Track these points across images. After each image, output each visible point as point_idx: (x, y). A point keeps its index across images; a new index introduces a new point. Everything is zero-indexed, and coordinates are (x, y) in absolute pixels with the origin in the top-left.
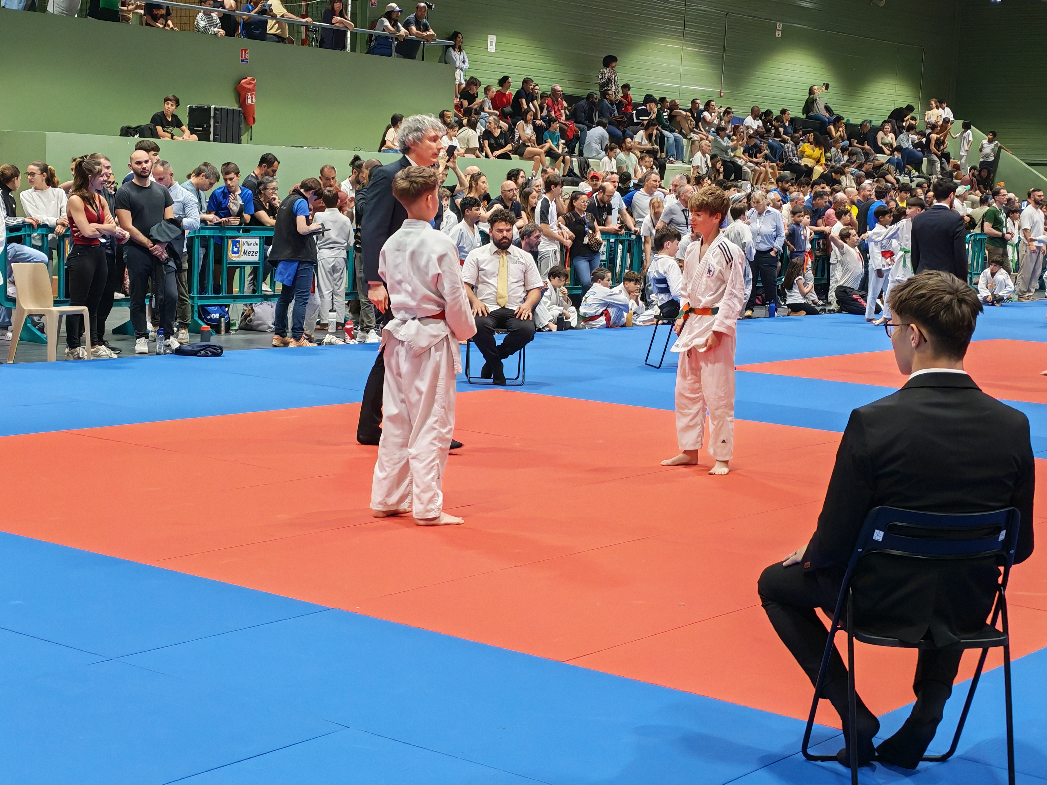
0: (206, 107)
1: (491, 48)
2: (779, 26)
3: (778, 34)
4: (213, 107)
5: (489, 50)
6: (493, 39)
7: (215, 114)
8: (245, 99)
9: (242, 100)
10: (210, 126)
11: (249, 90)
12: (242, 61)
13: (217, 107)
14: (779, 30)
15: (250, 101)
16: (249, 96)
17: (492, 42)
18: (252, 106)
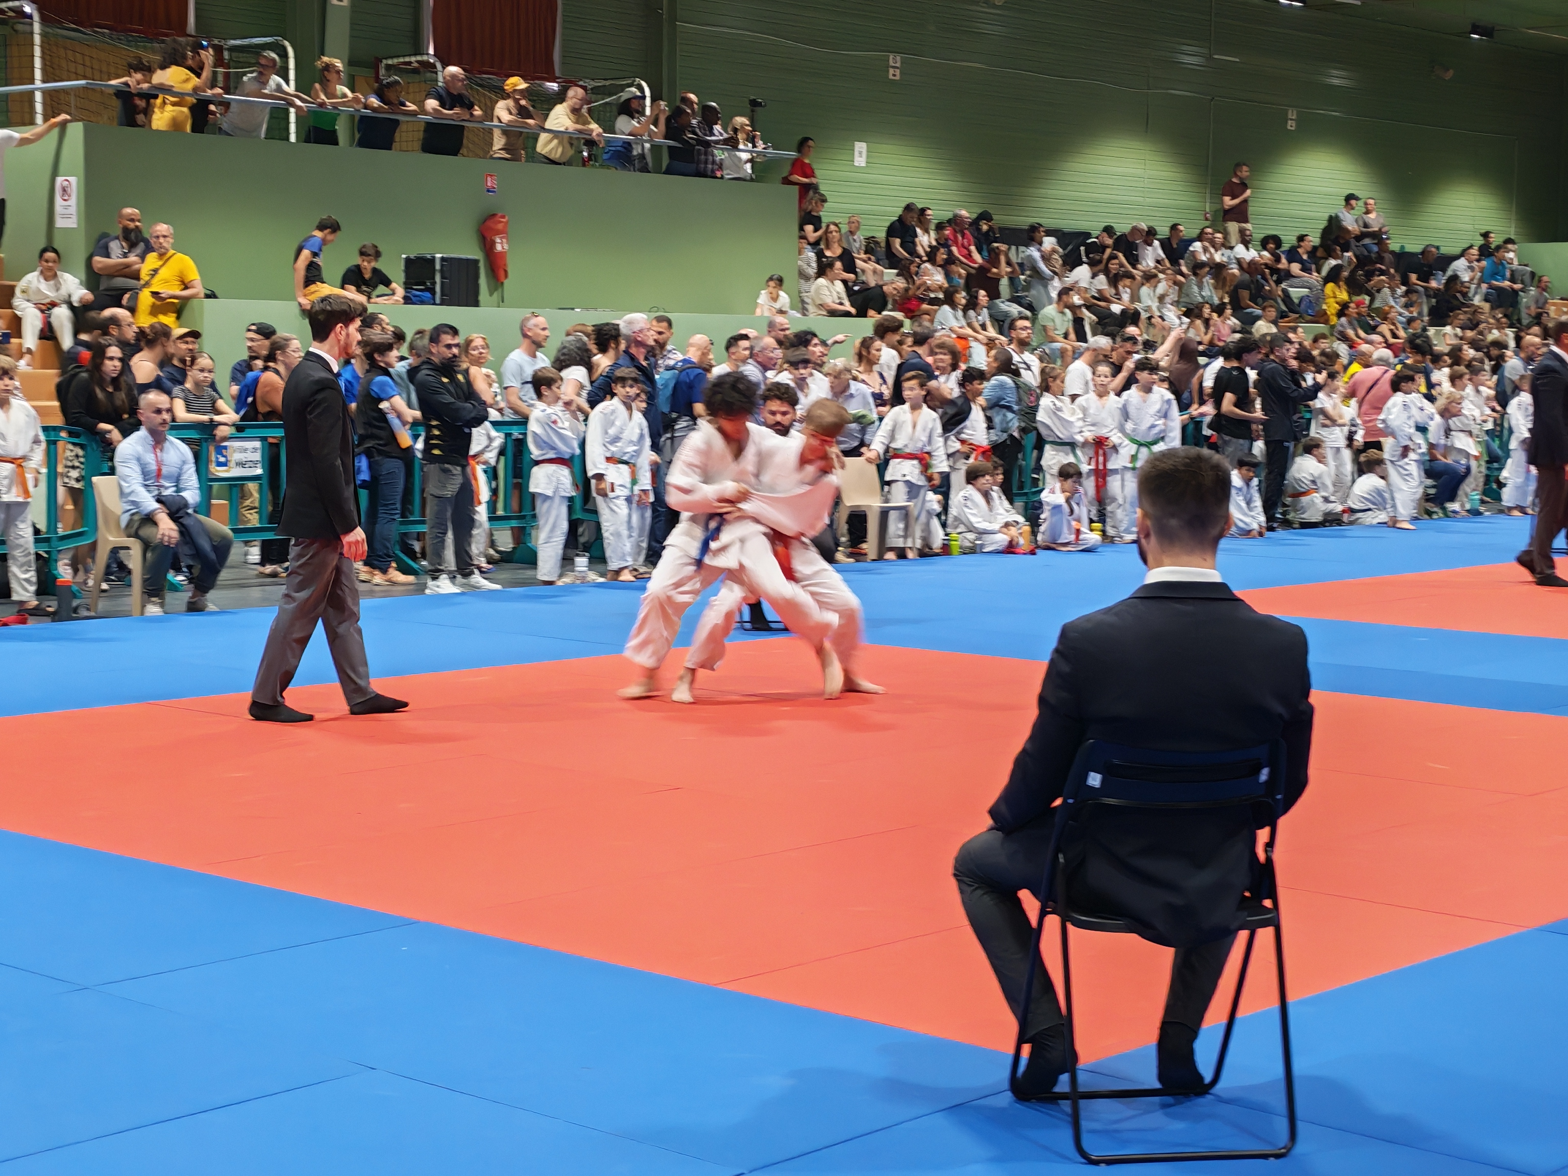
0: (429, 256)
1: (860, 161)
2: (1292, 114)
3: (1291, 125)
4: (438, 256)
5: (856, 164)
6: (861, 147)
7: (442, 266)
8: (493, 243)
9: (487, 246)
10: (435, 283)
11: (498, 233)
12: (488, 191)
13: (445, 256)
14: (1291, 119)
15: (499, 247)
16: (498, 240)
17: (860, 153)
18: (502, 254)
